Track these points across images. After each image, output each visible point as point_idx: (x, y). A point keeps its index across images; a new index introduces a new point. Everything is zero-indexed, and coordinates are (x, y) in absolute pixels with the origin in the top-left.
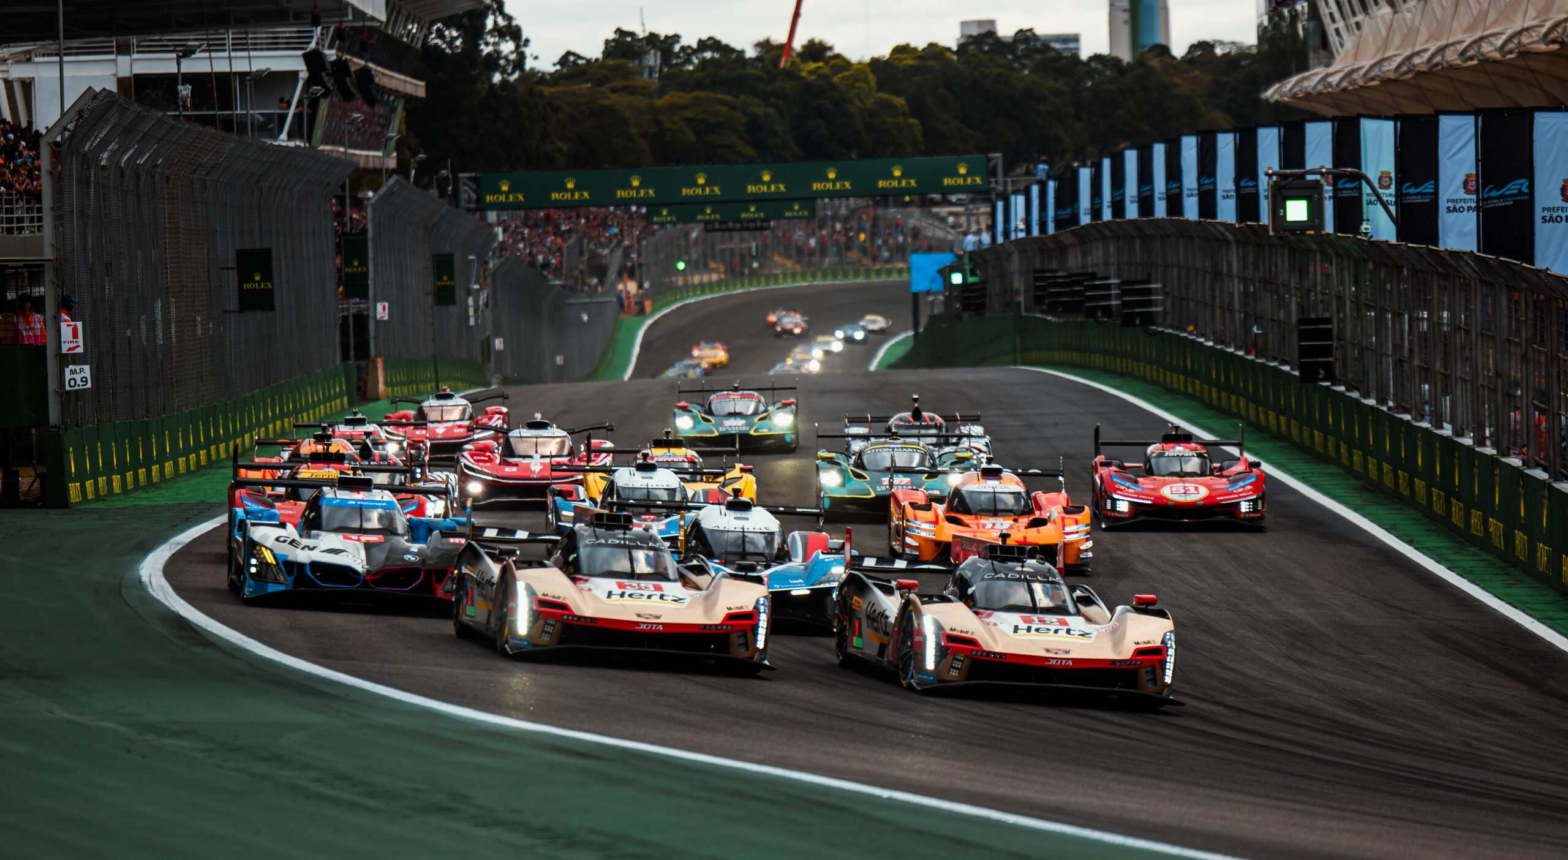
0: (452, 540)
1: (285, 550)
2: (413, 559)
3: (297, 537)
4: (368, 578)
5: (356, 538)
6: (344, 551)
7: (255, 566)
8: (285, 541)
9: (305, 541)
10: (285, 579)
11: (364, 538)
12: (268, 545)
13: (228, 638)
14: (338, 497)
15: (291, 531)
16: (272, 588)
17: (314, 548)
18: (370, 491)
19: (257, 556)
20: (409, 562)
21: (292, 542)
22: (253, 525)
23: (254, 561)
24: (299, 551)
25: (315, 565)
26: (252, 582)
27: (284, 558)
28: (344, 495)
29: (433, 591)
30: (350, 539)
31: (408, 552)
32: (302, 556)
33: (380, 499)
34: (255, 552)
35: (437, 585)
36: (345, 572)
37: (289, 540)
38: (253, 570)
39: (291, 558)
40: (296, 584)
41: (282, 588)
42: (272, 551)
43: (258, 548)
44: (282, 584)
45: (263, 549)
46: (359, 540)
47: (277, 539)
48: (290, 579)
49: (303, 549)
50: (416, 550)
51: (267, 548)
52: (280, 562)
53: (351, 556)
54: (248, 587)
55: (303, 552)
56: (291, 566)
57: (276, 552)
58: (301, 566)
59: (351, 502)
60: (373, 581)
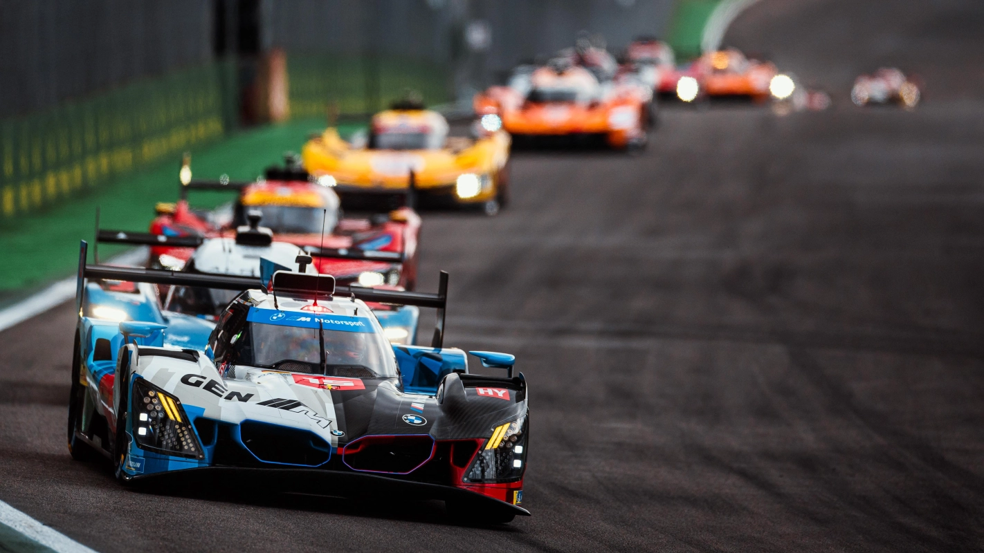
0: (481, 391)
1: (196, 399)
2: (416, 421)
3: (217, 378)
4: (343, 451)
5: (317, 381)
6: (298, 404)
7: (145, 424)
8: (198, 384)
9: (232, 386)
10: (198, 449)
11: (330, 382)
12: (169, 388)
13: (10, 524)
14: (280, 308)
15: (205, 367)
16: (175, 464)
17: (249, 396)
18: (331, 299)
19: (150, 407)
20: (411, 427)
21: (210, 386)
22: (142, 353)
23: (143, 417)
24: (222, 401)
25: (250, 427)
26: (141, 452)
27: (199, 414)
28: (288, 304)
29: (450, 478)
30: (308, 383)
31: (408, 408)
32: (230, 412)
33: (351, 314)
34: (146, 400)
35: (458, 468)
36: (304, 440)
37: (205, 382)
38: (142, 431)
39: (208, 413)
40: (215, 458)
41: (193, 464)
42: (175, 399)
43: (151, 394)
44: (193, 457)
45: (161, 396)
46: (322, 386)
47: (185, 380)
48: (207, 451)
49: (229, 398)
50: (421, 407)
51: (166, 394)
52: (191, 419)
53: (311, 414)
54: (133, 460)
55: (229, 402)
56: (208, 428)
57: (183, 402)
58: (226, 427)
59: (303, 319)
60: (348, 458)
